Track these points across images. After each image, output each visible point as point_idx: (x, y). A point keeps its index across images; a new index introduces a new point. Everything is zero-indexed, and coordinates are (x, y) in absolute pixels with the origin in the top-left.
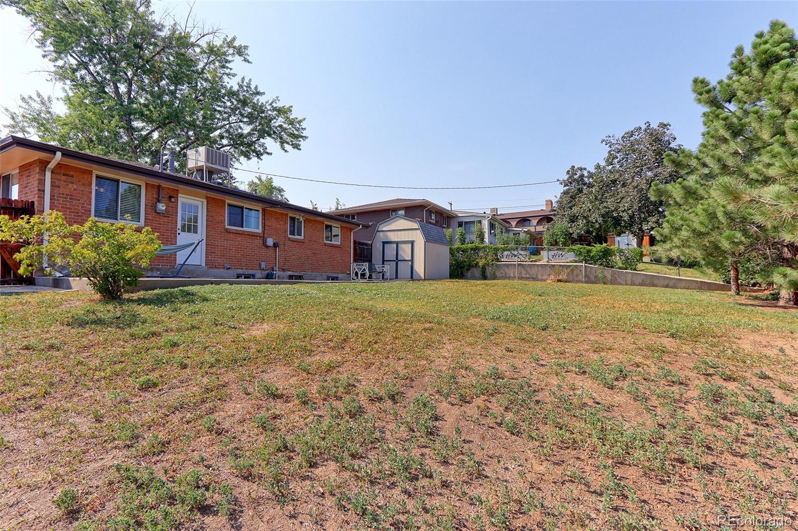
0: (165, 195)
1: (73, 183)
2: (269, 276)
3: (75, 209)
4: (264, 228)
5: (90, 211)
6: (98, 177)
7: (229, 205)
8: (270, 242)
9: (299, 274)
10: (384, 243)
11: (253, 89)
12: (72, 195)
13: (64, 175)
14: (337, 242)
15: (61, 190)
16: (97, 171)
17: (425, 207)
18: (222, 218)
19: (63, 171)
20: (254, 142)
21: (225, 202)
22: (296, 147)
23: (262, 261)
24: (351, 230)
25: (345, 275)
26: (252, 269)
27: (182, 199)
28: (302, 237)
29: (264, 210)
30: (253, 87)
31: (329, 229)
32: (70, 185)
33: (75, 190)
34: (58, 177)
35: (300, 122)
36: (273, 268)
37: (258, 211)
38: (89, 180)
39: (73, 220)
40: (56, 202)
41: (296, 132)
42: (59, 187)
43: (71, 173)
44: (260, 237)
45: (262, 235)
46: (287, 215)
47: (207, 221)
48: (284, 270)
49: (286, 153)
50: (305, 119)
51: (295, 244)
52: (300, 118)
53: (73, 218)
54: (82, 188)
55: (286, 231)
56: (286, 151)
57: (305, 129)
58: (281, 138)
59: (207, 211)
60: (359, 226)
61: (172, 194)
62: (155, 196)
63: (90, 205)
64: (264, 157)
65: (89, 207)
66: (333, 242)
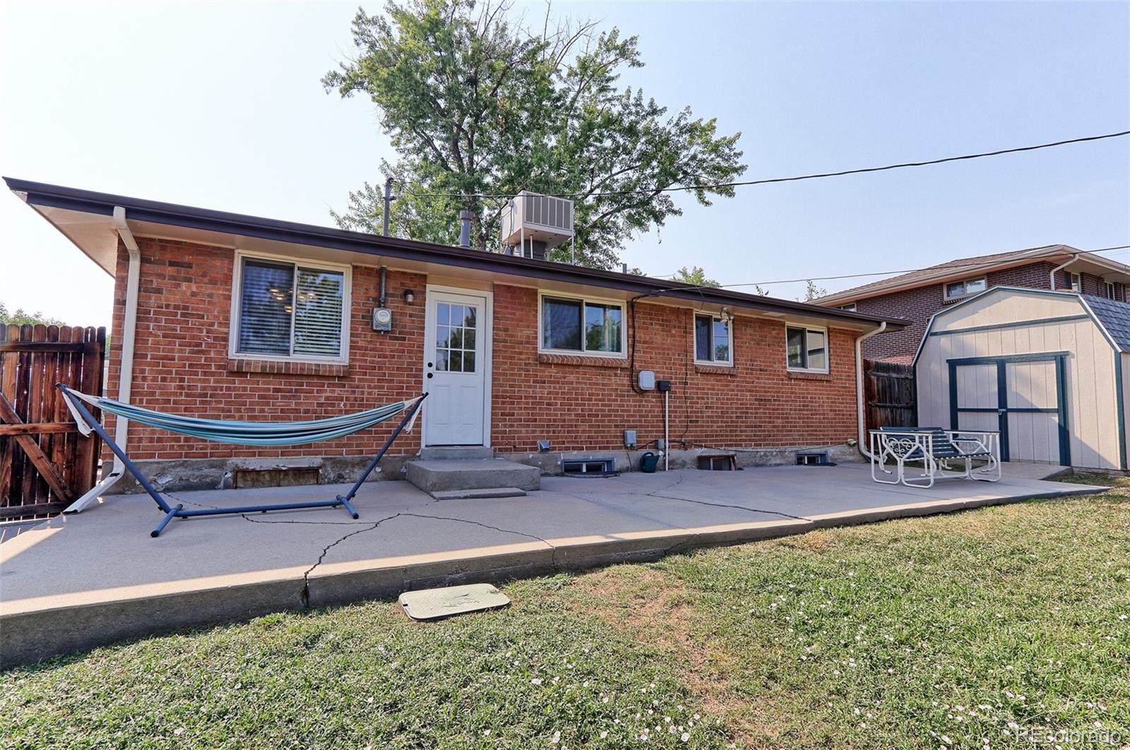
0: (395, 289)
1: (189, 280)
2: (647, 465)
3: (193, 337)
4: (633, 346)
5: (226, 339)
6: (248, 263)
7: (547, 300)
8: (647, 380)
9: (724, 453)
10: (953, 365)
11: (647, 108)
12: (186, 308)
13: (172, 264)
14: (819, 366)
15: (164, 298)
16: (244, 249)
17: (1052, 265)
18: (529, 332)
19: (168, 256)
20: (651, 198)
21: (535, 293)
22: (727, 190)
23: (630, 427)
24: (855, 336)
25: (845, 448)
26: (605, 448)
27: (436, 296)
28: (730, 363)
29: (632, 306)
30: (645, 103)
31: (798, 338)
32: (184, 286)
33: (194, 294)
34: (157, 269)
35: (731, 142)
36: (656, 442)
37: (619, 308)
38: (226, 271)
39: (187, 363)
40: (152, 324)
41: (723, 164)
42: (159, 291)
43: (187, 259)
44: (622, 369)
45: (626, 365)
46: (688, 313)
47: (494, 340)
48: (684, 446)
49: (708, 208)
50: (739, 135)
51: (712, 380)
52: (730, 136)
53: (188, 359)
54: (208, 289)
55: (687, 351)
56: (707, 204)
57: (740, 154)
58: (697, 182)
59: (495, 318)
60: (879, 324)
61: (410, 284)
62: (373, 293)
63: (227, 325)
64: (669, 218)
65: (225, 330)
66: (810, 370)
